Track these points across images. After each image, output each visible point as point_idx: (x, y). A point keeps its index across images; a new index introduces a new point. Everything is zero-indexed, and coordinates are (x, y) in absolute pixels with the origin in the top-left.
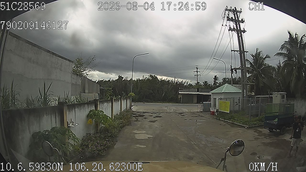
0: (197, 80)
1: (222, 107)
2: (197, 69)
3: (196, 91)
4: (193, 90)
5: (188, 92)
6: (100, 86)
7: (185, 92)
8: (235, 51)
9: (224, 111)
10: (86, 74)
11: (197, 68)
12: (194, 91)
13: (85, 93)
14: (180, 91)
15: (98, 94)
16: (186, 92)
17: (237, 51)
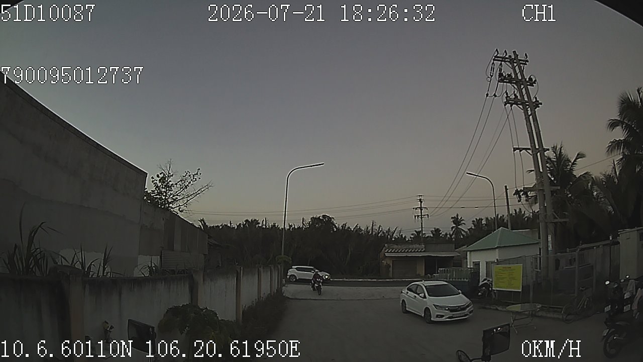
0: (422, 226)
1: (501, 281)
2: (421, 202)
3: (422, 249)
4: (416, 249)
5: (404, 252)
6: (208, 238)
7: (398, 252)
8: (521, 150)
9: (507, 287)
10: (179, 209)
11: (420, 200)
12: (419, 249)
13: (173, 250)
14: (387, 252)
15: (204, 255)
16: (401, 252)
17: (526, 149)
